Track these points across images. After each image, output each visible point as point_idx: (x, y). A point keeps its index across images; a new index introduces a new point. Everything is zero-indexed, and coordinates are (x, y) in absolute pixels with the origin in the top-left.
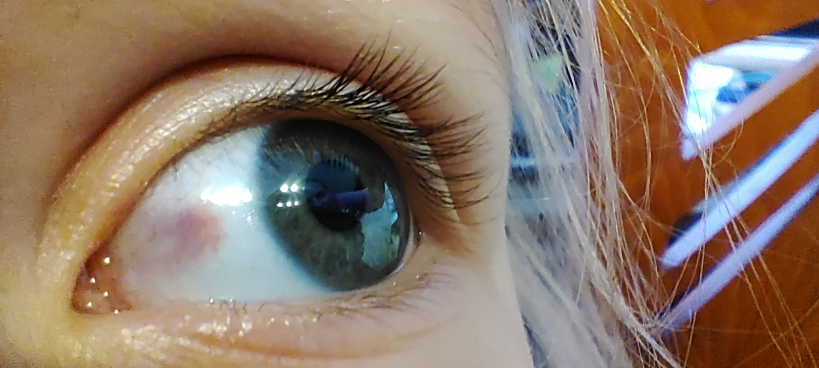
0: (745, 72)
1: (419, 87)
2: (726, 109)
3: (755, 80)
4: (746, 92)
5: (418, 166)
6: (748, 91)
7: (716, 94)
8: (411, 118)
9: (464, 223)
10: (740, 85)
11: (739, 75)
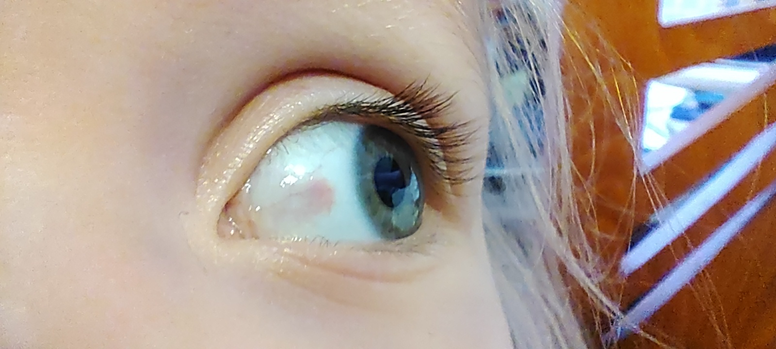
0: (697, 92)
1: (439, 105)
2: (681, 126)
3: (707, 99)
4: (699, 111)
5: (431, 152)
6: (701, 109)
7: (670, 111)
8: (428, 123)
9: (455, 195)
10: (693, 104)
11: (692, 94)
